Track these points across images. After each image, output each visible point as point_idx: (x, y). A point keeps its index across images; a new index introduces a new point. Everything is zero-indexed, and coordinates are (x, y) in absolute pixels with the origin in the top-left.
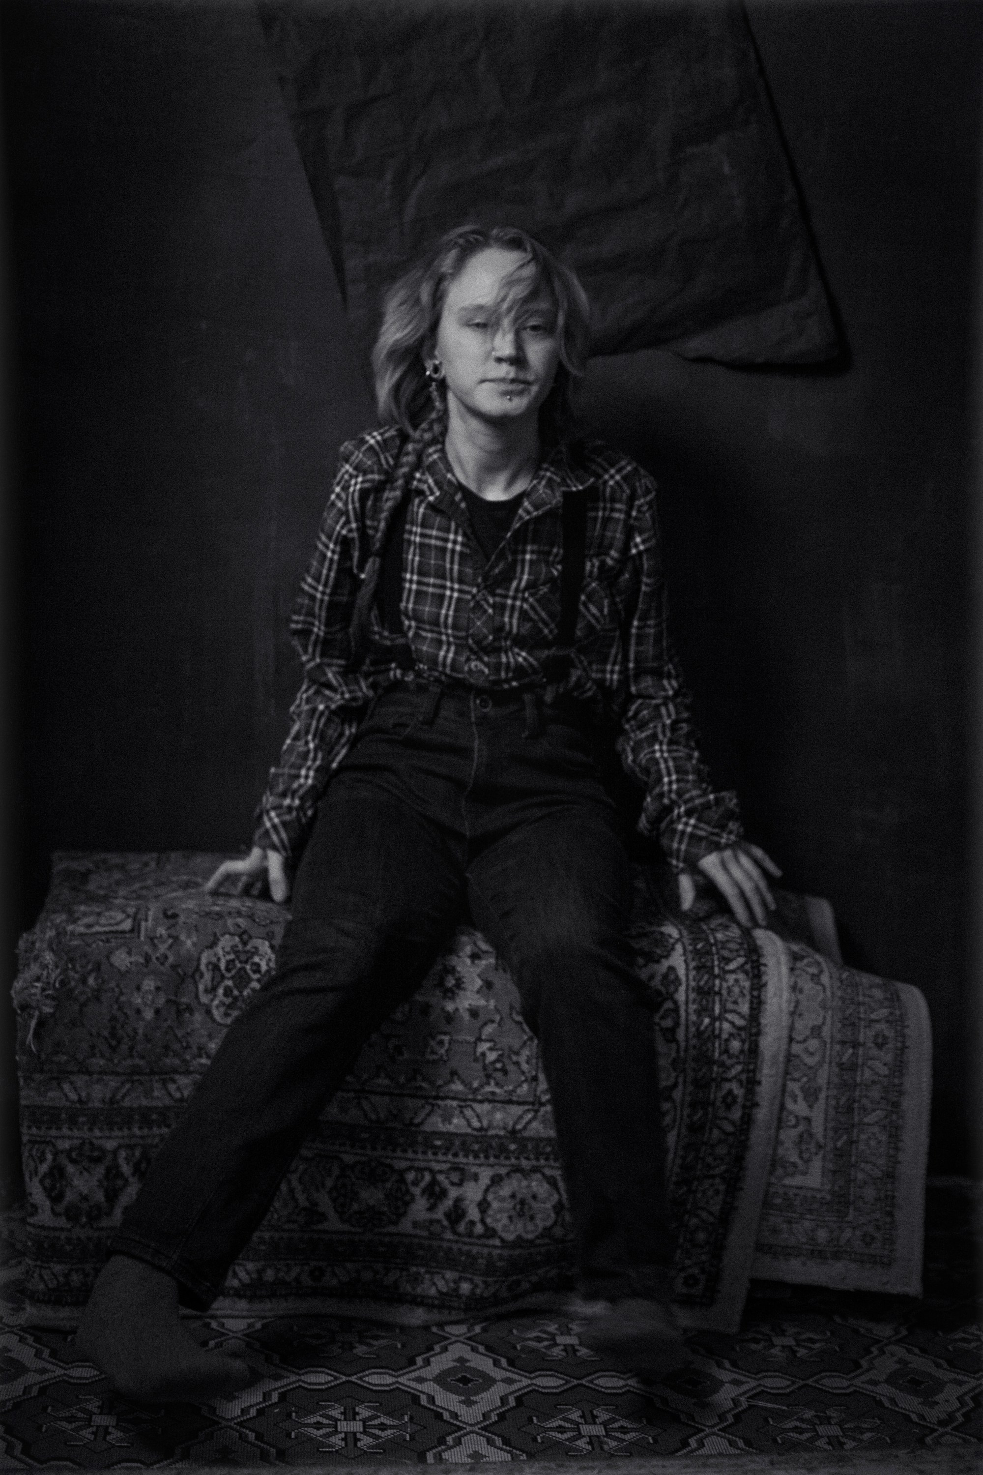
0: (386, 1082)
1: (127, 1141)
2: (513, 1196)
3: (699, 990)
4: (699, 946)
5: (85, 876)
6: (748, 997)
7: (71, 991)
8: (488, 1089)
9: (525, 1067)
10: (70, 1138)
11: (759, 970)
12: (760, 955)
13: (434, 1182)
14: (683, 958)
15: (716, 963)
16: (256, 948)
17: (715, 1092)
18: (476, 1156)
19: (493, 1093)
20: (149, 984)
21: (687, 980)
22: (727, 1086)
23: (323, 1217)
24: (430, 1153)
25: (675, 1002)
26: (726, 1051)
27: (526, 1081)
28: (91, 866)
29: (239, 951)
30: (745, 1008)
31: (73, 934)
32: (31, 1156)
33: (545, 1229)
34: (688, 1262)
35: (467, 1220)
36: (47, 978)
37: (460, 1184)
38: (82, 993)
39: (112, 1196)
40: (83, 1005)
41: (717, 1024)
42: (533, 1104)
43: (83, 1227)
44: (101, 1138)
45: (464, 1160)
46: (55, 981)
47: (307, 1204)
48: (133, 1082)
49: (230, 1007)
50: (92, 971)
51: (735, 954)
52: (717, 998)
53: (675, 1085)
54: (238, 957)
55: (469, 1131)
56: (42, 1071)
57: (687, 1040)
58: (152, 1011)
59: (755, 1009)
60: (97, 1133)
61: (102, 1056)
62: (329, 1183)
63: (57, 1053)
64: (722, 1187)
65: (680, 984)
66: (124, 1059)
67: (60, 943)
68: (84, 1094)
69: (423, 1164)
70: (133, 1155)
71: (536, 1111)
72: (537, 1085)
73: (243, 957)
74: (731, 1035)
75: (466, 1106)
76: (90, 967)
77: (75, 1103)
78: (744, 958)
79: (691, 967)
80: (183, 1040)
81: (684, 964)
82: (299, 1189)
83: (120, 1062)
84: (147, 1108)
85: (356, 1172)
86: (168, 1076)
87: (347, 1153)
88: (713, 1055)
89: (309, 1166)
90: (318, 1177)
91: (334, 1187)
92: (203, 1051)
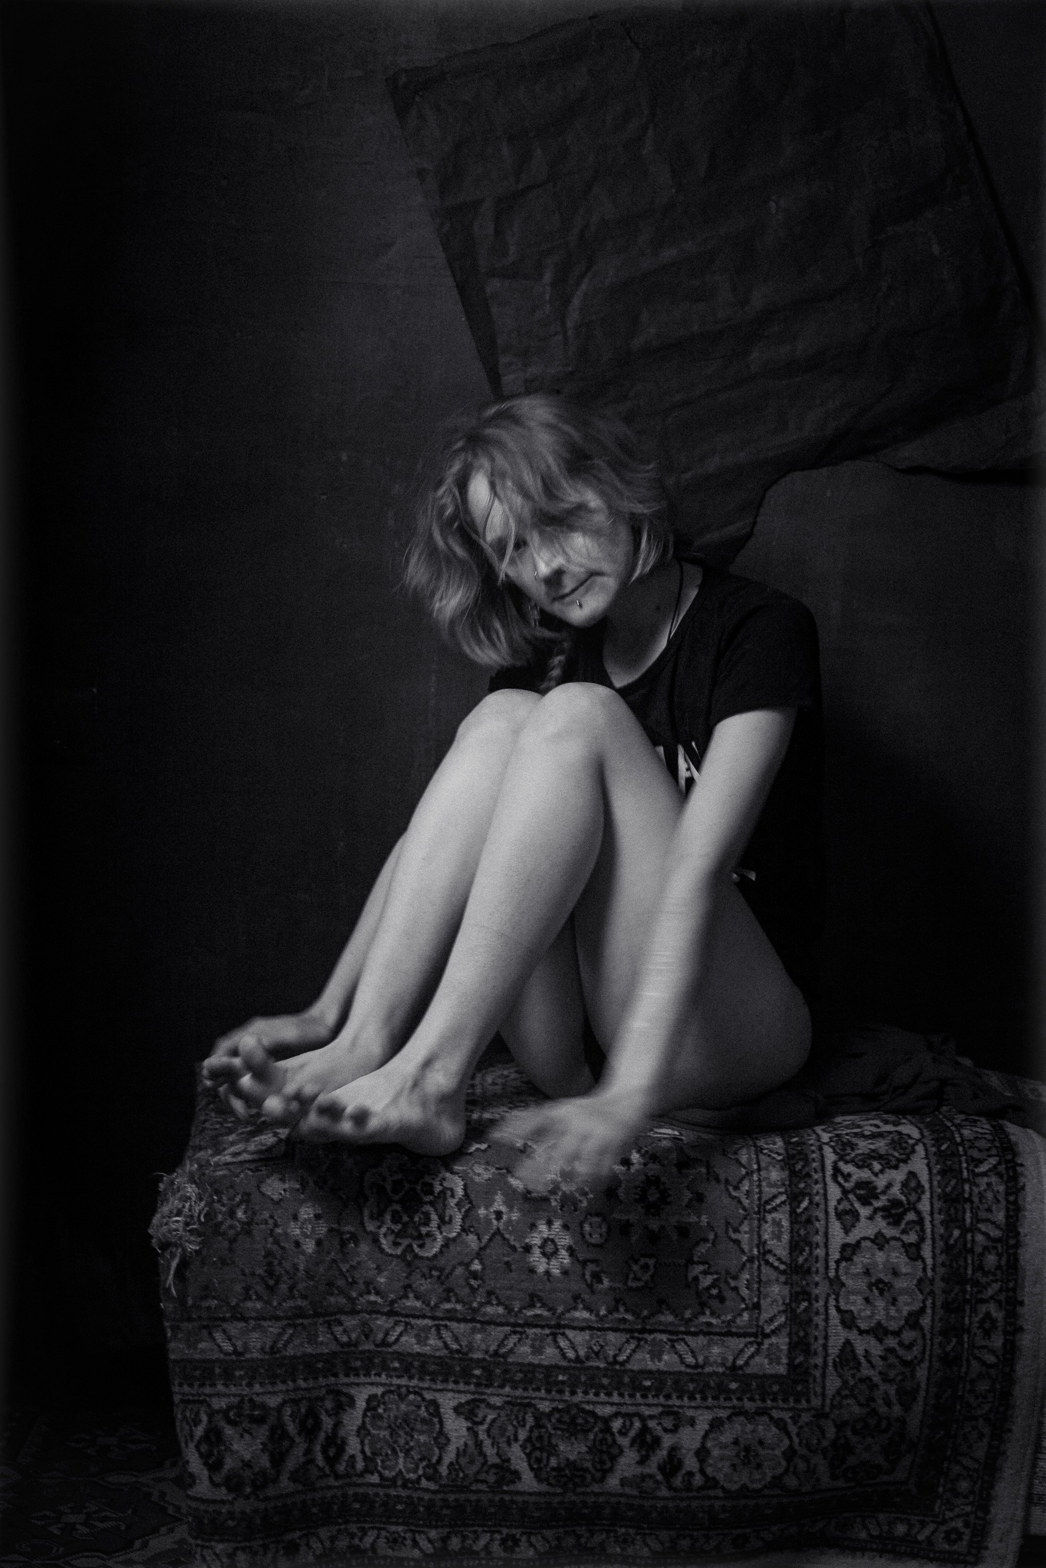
0: (586, 1315)
1: (292, 1396)
2: (736, 1442)
3: (945, 1197)
4: (944, 1147)
6: (1003, 1203)
7: (219, 1225)
8: (703, 1319)
9: (745, 1292)
10: (225, 1395)
11: (1015, 1171)
12: (1015, 1154)
13: (645, 1429)
14: (926, 1161)
15: (964, 1165)
16: (428, 1167)
17: (970, 1317)
18: (692, 1398)
19: (709, 1324)
20: (307, 1212)
21: (931, 1188)
22: (983, 1308)
23: (517, 1475)
24: (638, 1396)
25: (918, 1213)
26: (980, 1268)
27: (746, 1309)
29: (407, 1170)
30: (1000, 1217)
31: (217, 1164)
32: (184, 1417)
33: (774, 1477)
34: (949, 1514)
35: (684, 1471)
36: (190, 1210)
37: (675, 1430)
38: (230, 1228)
39: (278, 1460)
40: (232, 1241)
41: (969, 1237)
42: (755, 1335)
43: (247, 1498)
44: (262, 1394)
45: (678, 1403)
46: (199, 1214)
47: (498, 1461)
48: (295, 1326)
49: (400, 1235)
50: (240, 1203)
51: (986, 1153)
52: (968, 1206)
53: (922, 1310)
54: (406, 1177)
55: (683, 1369)
56: (190, 1319)
57: (934, 1257)
58: (313, 1242)
59: (1011, 1217)
60: (257, 1388)
61: (259, 1298)
62: (522, 1435)
63: (205, 1297)
64: (986, 1430)
65: (923, 1192)
66: (284, 1300)
67: (203, 1176)
68: (239, 1344)
69: (631, 1409)
70: (299, 1410)
71: (760, 1344)
72: (759, 1314)
73: (412, 1177)
74: (986, 1248)
75: (677, 1341)
76: (238, 1199)
77: (230, 1354)
78: (997, 1158)
79: (935, 1171)
80: (347, 1275)
81: (926, 1168)
82: (487, 1442)
83: (280, 1304)
84: (312, 1355)
85: (553, 1421)
86: (333, 1318)
87: (542, 1399)
88: (966, 1273)
89: (499, 1416)
90: (510, 1428)
91: (529, 1439)
92: (371, 1287)
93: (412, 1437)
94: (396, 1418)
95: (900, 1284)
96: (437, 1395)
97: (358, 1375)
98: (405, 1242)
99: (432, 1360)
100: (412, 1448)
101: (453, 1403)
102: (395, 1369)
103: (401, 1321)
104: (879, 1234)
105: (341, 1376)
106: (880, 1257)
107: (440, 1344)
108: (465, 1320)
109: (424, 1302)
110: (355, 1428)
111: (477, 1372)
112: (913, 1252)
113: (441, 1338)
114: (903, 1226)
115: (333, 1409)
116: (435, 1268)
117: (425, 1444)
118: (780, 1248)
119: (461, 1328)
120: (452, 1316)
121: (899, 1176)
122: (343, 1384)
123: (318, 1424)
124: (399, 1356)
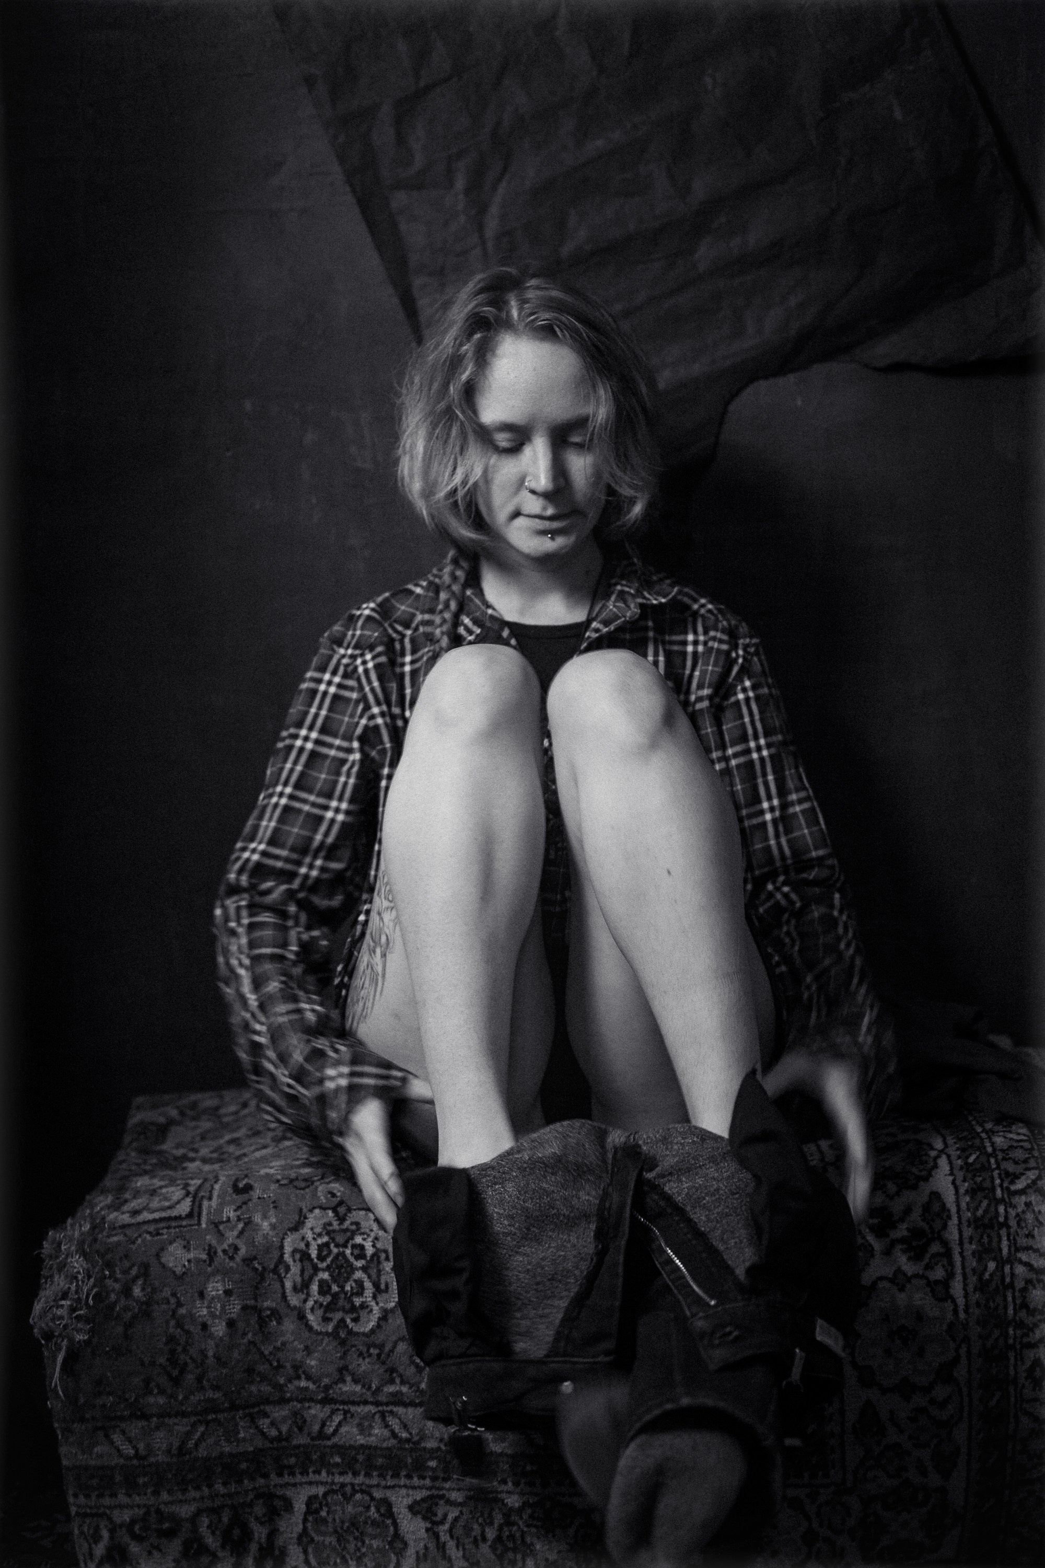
1: (208, 1503)
3: (976, 1223)
4: (971, 1160)
5: (163, 1131)
7: (112, 1307)
10: (127, 1506)
14: (951, 1178)
15: (998, 1181)
16: (357, 1224)
17: (1015, 1366)
20: (215, 1288)
21: (958, 1211)
22: (1031, 1355)
25: (945, 1244)
26: (1025, 1306)
28: (174, 1113)
29: (334, 1231)
31: (113, 1228)
32: (82, 1533)
36: (77, 1292)
38: (126, 1309)
40: (129, 1326)
41: (1007, 1269)
44: (172, 1503)
46: (87, 1297)
48: (207, 1423)
49: (329, 1308)
50: (137, 1277)
51: (1023, 1166)
52: (1003, 1232)
53: (956, 1360)
54: (333, 1239)
56: (82, 1420)
57: (966, 1296)
58: (224, 1324)
60: (165, 1496)
61: (162, 1392)
62: (491, 1534)
63: (99, 1394)
65: (949, 1217)
66: (192, 1393)
67: (95, 1240)
68: (141, 1446)
70: (220, 1521)
73: (340, 1239)
76: (134, 1272)
77: (130, 1458)
78: (1037, 1172)
79: (962, 1191)
80: (271, 1358)
81: (951, 1188)
82: (451, 1544)
83: (186, 1398)
84: (231, 1455)
85: (525, 1517)
86: (256, 1410)
87: (509, 1492)
88: (1006, 1313)
89: (461, 1513)
90: (476, 1526)
91: (499, 1539)
92: (300, 1372)
93: (363, 1542)
94: (343, 1522)
95: (927, 1331)
96: (389, 1493)
97: (292, 1474)
98: (338, 1316)
99: (379, 1452)
100: (364, 1555)
101: (408, 1501)
102: (337, 1465)
103: (338, 1410)
104: (899, 1271)
105: (273, 1476)
106: (902, 1298)
107: (386, 1433)
108: (412, 1404)
109: (363, 1386)
110: (295, 1535)
111: (433, 1464)
112: (940, 1291)
113: (387, 1426)
114: (926, 1260)
115: (264, 1515)
116: (375, 1346)
117: (379, 1550)
119: (409, 1414)
120: (398, 1400)
121: (917, 1199)
122: (275, 1486)
123: (247, 1535)
124: (339, 1449)
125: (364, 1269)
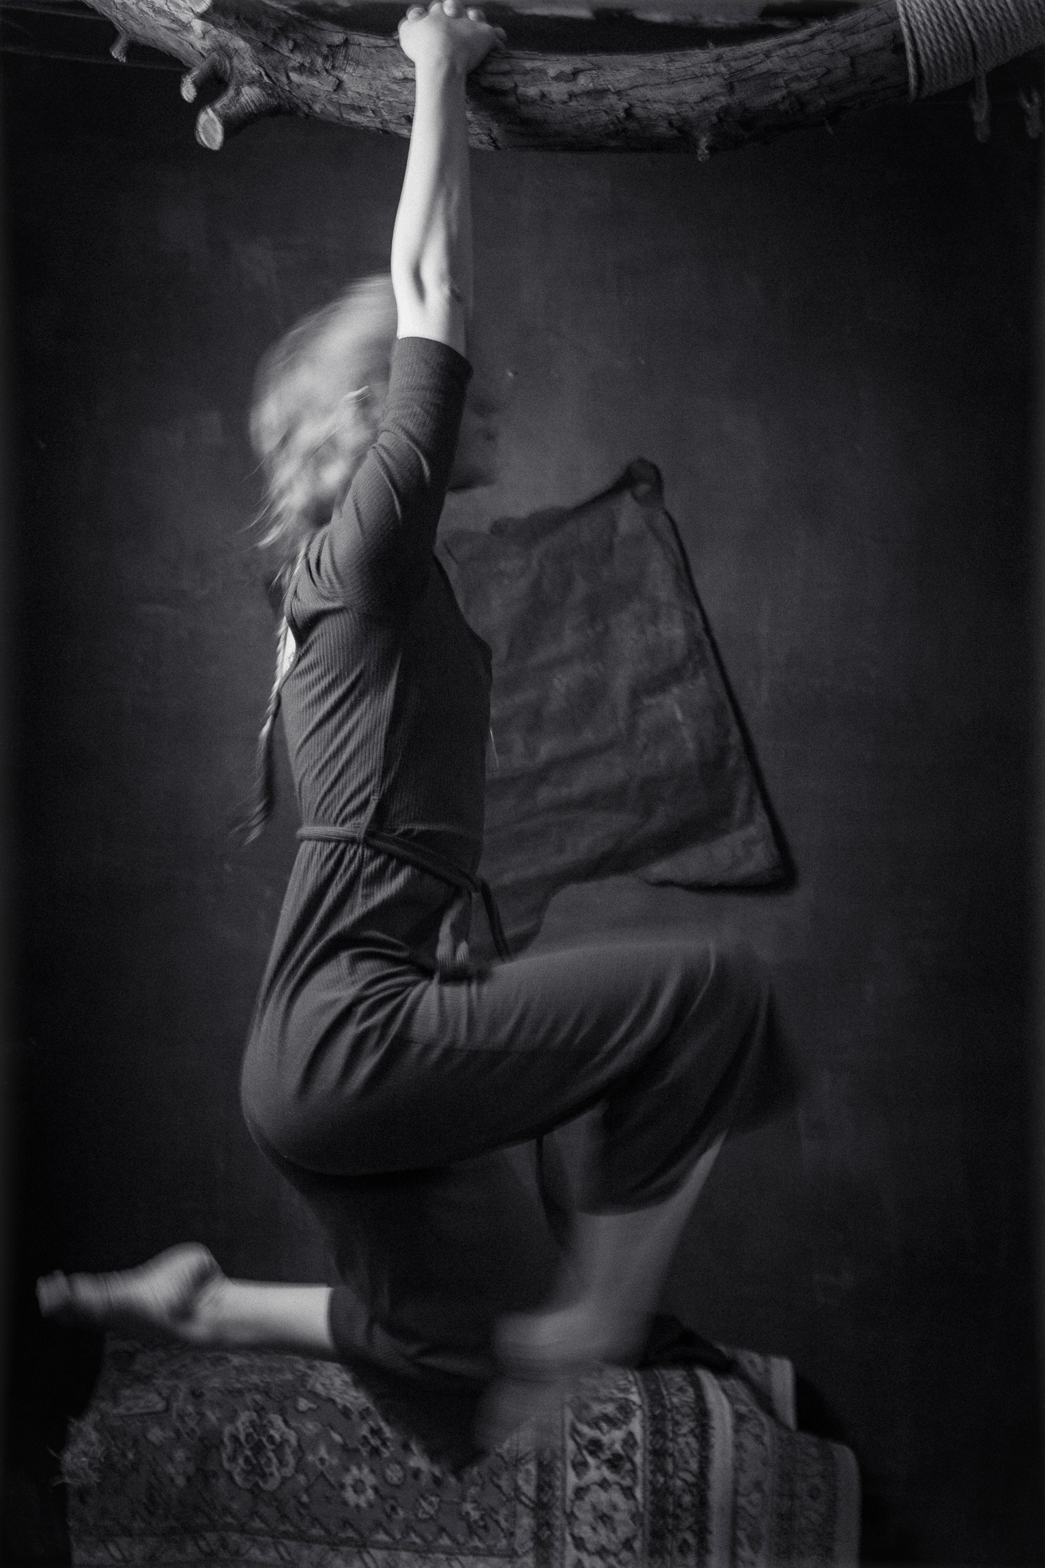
0: (385, 1538)
3: (653, 1452)
4: (657, 1411)
6: (697, 1457)
7: (115, 1464)
8: (472, 1543)
9: (503, 1523)
11: (707, 1433)
12: (709, 1418)
14: (642, 1423)
15: (670, 1427)
16: (271, 1423)
19: (477, 1547)
20: (180, 1455)
21: (644, 1444)
22: (680, 1536)
25: (633, 1463)
26: (679, 1505)
27: (504, 1536)
29: (256, 1425)
30: (694, 1465)
31: (115, 1416)
36: (93, 1453)
38: (123, 1466)
40: (124, 1476)
41: (671, 1481)
42: (512, 1554)
46: (100, 1456)
48: (169, 1541)
49: (249, 1473)
50: (131, 1447)
51: (687, 1419)
52: (670, 1459)
53: (635, 1537)
54: (255, 1430)
56: (90, 1535)
57: (644, 1497)
58: (184, 1478)
59: (703, 1467)
61: (142, 1519)
63: (103, 1519)
65: (638, 1448)
66: (161, 1521)
67: (104, 1424)
68: (127, 1554)
71: (515, 1561)
72: (514, 1540)
73: (260, 1431)
74: (683, 1490)
75: (454, 1557)
76: (129, 1443)
77: (120, 1562)
78: (695, 1422)
79: (647, 1432)
80: (210, 1501)
81: (641, 1429)
83: (158, 1524)
86: (198, 1534)
88: (668, 1509)
92: (227, 1512)
95: (618, 1516)
98: (254, 1479)
103: (249, 1538)
104: (604, 1479)
106: (604, 1496)
108: (295, 1539)
109: (266, 1524)
112: (628, 1492)
114: (621, 1473)
116: (275, 1499)
118: (529, 1490)
119: (292, 1544)
120: (286, 1535)
121: (618, 1435)
125: (273, 1451)
